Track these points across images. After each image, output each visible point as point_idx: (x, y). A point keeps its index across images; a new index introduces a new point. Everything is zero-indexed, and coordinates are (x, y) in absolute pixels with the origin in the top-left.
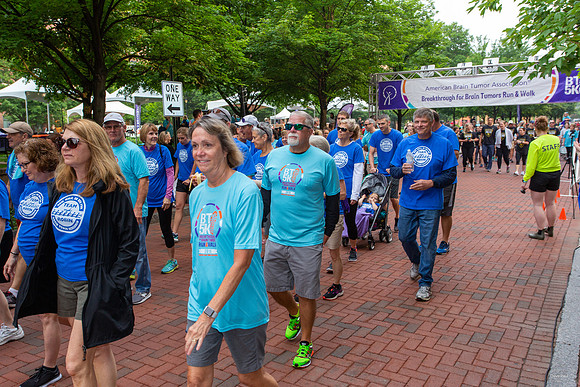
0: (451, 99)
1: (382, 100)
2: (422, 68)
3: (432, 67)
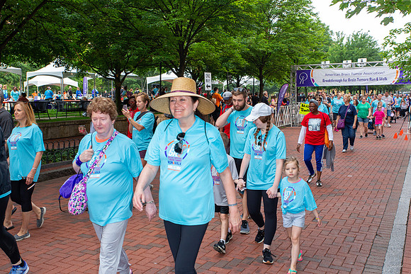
0: (340, 81)
1: (298, 81)
2: (323, 63)
3: (328, 62)
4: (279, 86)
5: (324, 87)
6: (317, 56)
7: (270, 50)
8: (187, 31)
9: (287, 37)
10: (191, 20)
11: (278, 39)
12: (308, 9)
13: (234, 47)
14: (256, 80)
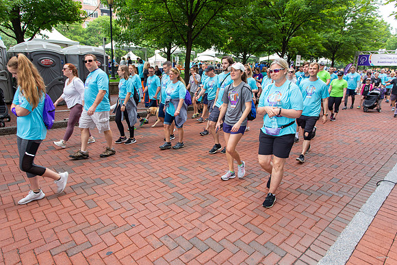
0: (391, 63)
1: (359, 62)
2: (380, 50)
3: (384, 50)
4: (345, 65)
5: (379, 67)
6: (377, 45)
7: (342, 42)
8: (289, 30)
9: (356, 33)
10: (292, 23)
11: (349, 34)
12: (375, 13)
13: (318, 39)
14: (329, 60)
